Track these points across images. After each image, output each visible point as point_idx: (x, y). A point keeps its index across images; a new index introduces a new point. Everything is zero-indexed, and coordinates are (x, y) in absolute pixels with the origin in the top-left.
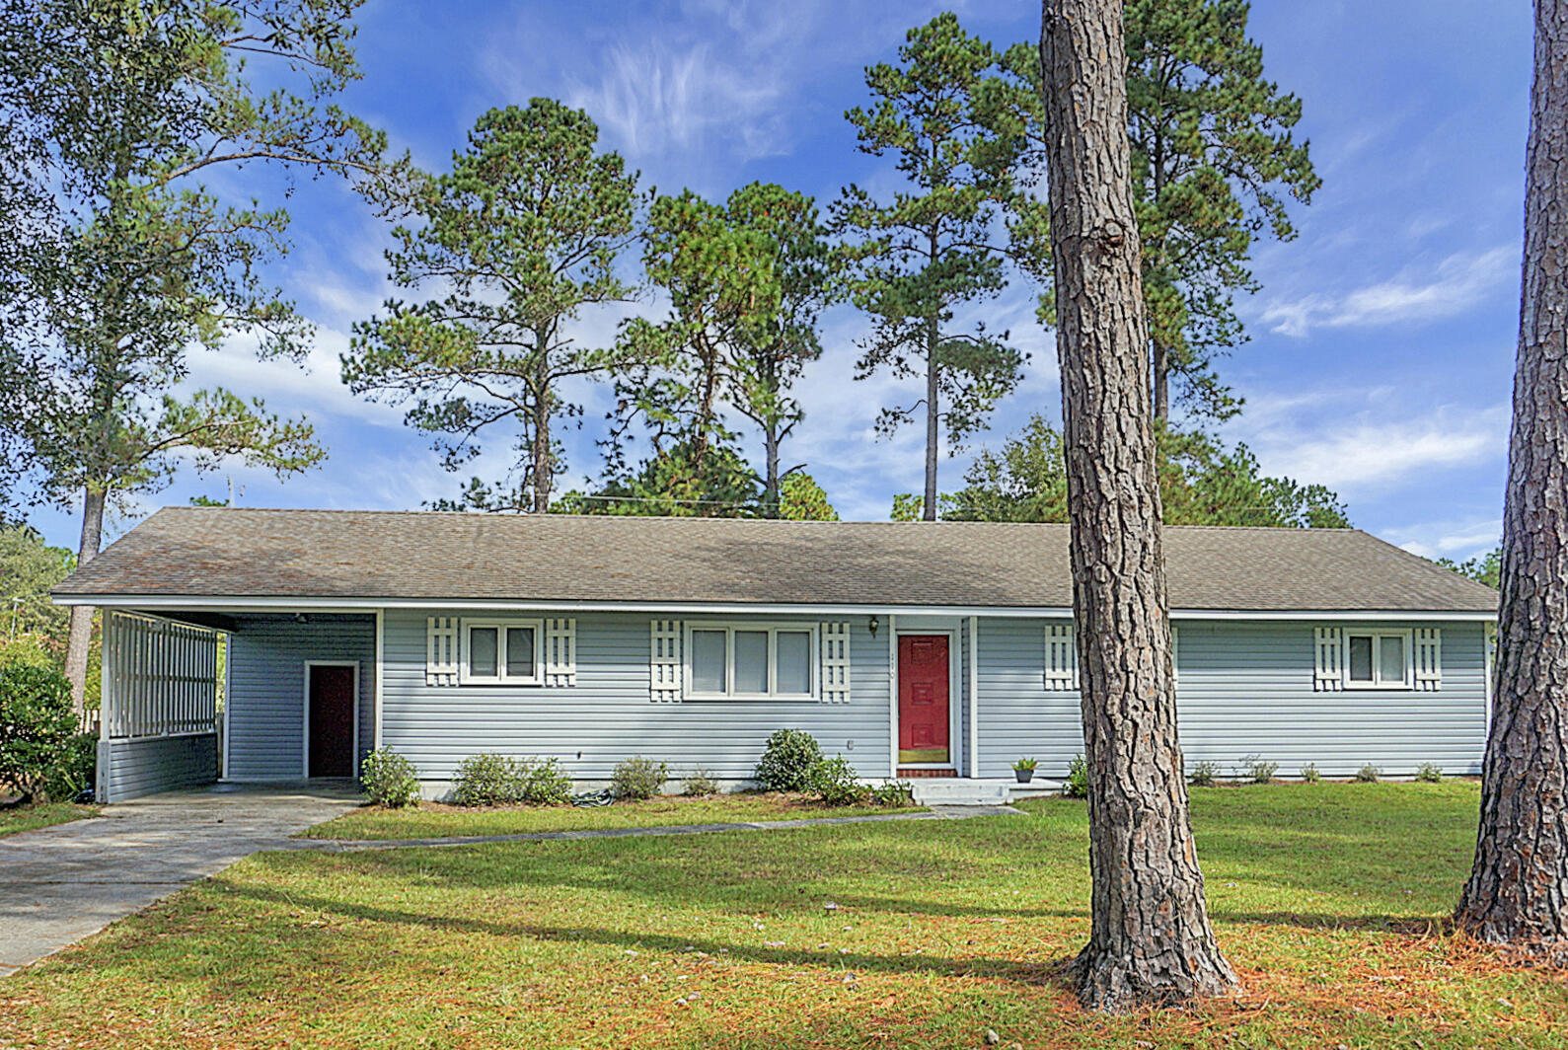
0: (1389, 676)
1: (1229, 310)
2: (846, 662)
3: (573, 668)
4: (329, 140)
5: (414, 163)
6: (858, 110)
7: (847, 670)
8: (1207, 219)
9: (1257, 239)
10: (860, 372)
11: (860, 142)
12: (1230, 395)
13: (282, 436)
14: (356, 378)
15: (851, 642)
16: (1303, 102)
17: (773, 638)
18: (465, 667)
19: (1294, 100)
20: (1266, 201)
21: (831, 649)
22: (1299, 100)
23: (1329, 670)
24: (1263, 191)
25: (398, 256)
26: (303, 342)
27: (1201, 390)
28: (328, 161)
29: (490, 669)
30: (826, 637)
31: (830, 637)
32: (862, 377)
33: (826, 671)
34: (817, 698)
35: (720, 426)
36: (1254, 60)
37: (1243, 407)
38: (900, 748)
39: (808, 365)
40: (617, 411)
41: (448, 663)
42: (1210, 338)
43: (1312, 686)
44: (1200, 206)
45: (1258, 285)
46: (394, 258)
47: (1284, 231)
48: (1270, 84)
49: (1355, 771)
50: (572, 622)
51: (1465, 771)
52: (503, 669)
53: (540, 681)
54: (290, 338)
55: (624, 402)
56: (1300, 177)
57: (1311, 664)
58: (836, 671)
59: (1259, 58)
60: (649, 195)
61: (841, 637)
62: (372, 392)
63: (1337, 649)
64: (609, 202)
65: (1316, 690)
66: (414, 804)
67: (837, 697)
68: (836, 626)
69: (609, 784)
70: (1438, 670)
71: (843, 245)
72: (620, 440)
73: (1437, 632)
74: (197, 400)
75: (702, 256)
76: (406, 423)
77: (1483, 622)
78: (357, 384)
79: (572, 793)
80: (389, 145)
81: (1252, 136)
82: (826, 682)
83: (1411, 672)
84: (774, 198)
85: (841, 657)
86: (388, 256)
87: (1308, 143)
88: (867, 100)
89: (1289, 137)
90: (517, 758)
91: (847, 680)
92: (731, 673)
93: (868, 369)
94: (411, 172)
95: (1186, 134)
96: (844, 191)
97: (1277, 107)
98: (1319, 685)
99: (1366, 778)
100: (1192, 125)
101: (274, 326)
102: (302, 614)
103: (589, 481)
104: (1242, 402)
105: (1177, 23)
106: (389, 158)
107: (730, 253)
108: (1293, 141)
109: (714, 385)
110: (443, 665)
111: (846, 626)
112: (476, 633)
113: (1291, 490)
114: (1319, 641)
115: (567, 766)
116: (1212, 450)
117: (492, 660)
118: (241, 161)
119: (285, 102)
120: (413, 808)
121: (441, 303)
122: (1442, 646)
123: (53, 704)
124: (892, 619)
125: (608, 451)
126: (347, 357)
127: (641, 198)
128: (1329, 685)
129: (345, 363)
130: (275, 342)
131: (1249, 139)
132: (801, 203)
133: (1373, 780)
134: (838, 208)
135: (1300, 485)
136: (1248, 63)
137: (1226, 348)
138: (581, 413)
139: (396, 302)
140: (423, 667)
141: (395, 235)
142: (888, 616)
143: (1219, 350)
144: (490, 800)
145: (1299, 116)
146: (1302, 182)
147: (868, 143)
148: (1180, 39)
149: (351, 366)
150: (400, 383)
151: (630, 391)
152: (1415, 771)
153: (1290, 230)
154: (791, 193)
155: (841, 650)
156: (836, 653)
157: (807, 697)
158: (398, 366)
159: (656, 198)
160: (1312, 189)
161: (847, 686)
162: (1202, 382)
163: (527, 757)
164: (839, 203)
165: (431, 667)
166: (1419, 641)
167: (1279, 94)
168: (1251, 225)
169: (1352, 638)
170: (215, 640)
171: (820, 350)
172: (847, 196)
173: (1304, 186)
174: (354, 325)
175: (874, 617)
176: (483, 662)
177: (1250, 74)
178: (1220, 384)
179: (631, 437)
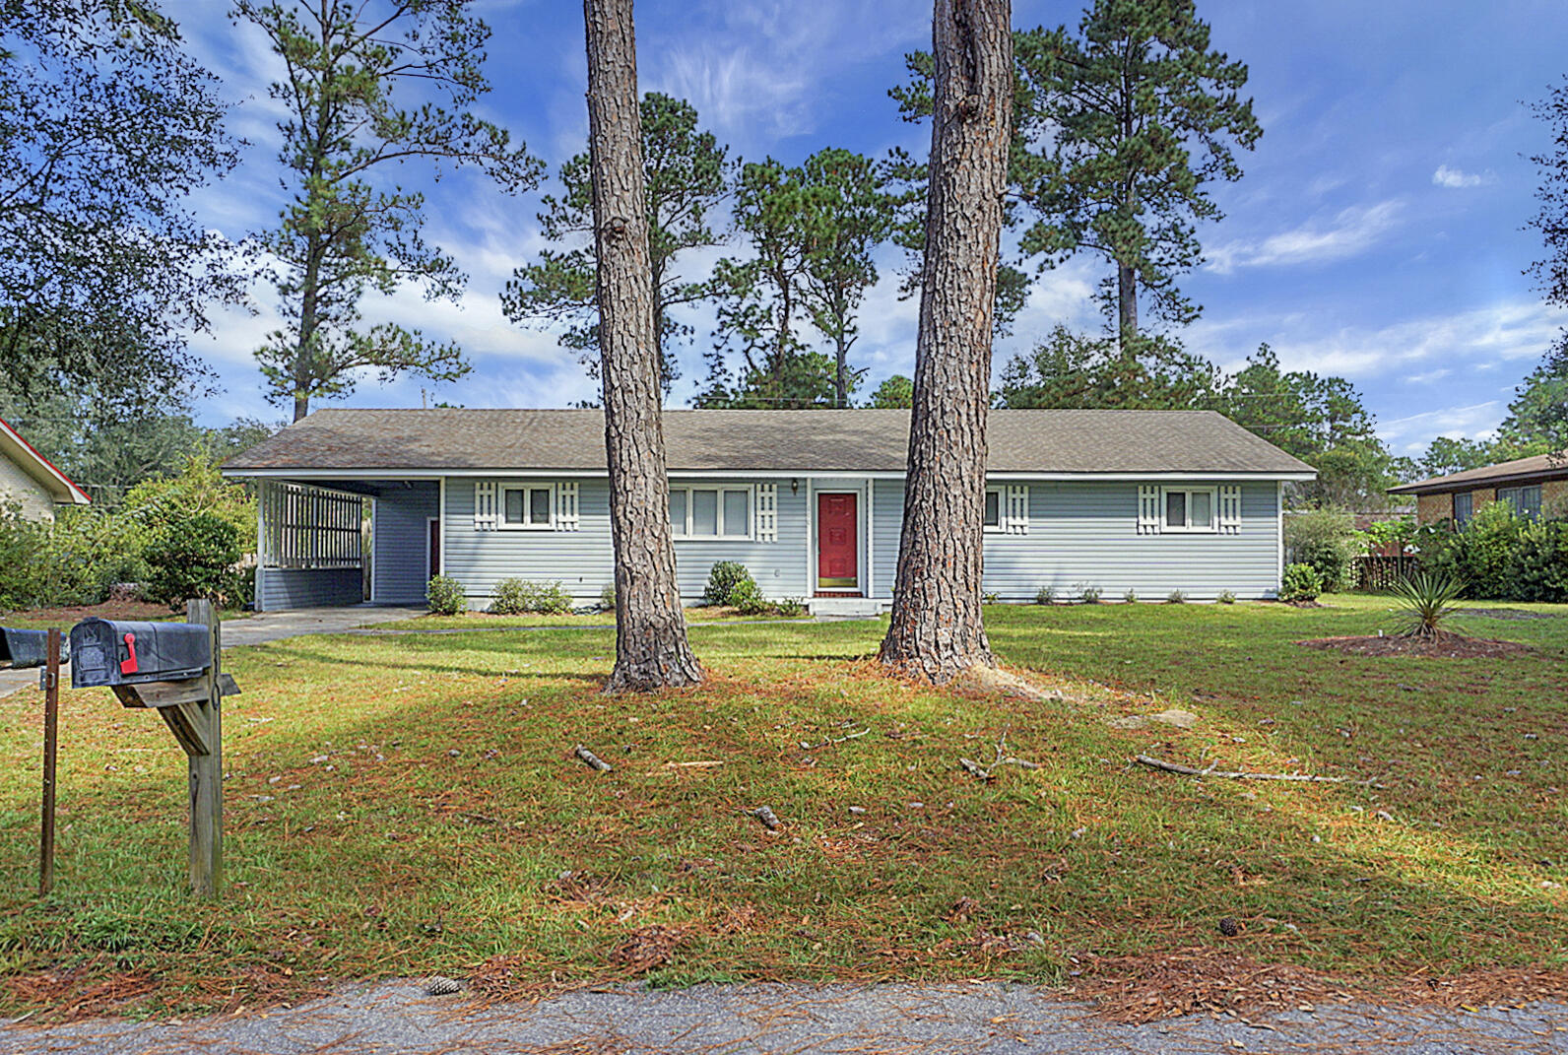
0: (1198, 522)
1: (1192, 237)
2: (774, 513)
3: (576, 517)
4: (466, 139)
5: (529, 152)
6: (898, 88)
7: (775, 519)
8: (1155, 165)
9: (1213, 179)
10: (903, 294)
11: (902, 114)
12: (1190, 304)
13: (437, 356)
14: (513, 310)
15: (778, 498)
16: (1249, 69)
17: (720, 495)
18: (502, 517)
19: (1241, 66)
20: (1215, 148)
21: (763, 503)
22: (1246, 67)
23: (1149, 518)
24: (1213, 141)
25: (547, 217)
26: (459, 287)
27: (1166, 302)
28: (466, 154)
29: (519, 518)
30: (760, 494)
31: (763, 494)
32: (904, 298)
33: (759, 519)
34: (753, 539)
35: (794, 340)
36: (1202, 36)
37: (1202, 312)
38: (820, 576)
39: (868, 289)
40: (719, 330)
41: (489, 514)
42: (1173, 260)
43: (1135, 531)
44: (1149, 155)
45: (1222, 214)
46: (544, 219)
47: (1232, 173)
48: (1221, 54)
49: (1166, 596)
50: (576, 485)
51: (1260, 596)
52: (527, 518)
53: (554, 527)
54: (449, 285)
55: (723, 323)
56: (1244, 129)
57: (1135, 514)
58: (767, 519)
59: (1207, 34)
60: (737, 163)
61: (770, 494)
62: (525, 321)
63: (1156, 502)
64: (701, 170)
65: (1139, 534)
66: (463, 613)
67: (767, 538)
68: (767, 487)
69: (598, 601)
70: (1238, 518)
71: (887, 195)
72: (722, 352)
73: (1238, 489)
74: (373, 332)
75: (774, 208)
76: (559, 344)
77: (1276, 481)
78: (513, 316)
79: (573, 606)
80: (511, 139)
81: (1197, 97)
82: (759, 525)
83: (1216, 519)
84: (840, 159)
85: (771, 509)
86: (540, 218)
87: (1251, 100)
88: (906, 80)
89: (1235, 96)
90: (533, 581)
91: (775, 524)
92: (690, 520)
93: (910, 291)
94: (528, 159)
95: (1143, 98)
96: (890, 152)
97: (1226, 72)
98: (1141, 530)
99: (1175, 600)
100: (1148, 90)
101: (438, 276)
102: (410, 482)
103: (697, 384)
104: (1201, 308)
105: (1132, 9)
106: (511, 148)
107: (797, 205)
108: (1237, 100)
109: (791, 307)
110: (486, 515)
111: (774, 487)
112: (510, 494)
113: (1313, 381)
114: (1141, 496)
115: (568, 587)
116: (1175, 350)
117: (520, 511)
118: (403, 157)
119: (432, 112)
120: (461, 616)
121: (582, 252)
122: (1242, 499)
123: (222, 544)
124: (809, 482)
125: (712, 361)
126: (504, 296)
127: (730, 165)
128: (1149, 530)
129: (504, 300)
130: (438, 287)
131: (1195, 100)
132: (861, 163)
133: (1182, 603)
134: (885, 166)
135: (1321, 377)
136: (1196, 38)
137: (1186, 268)
138: (692, 332)
139: (549, 252)
140: (471, 517)
141: (544, 201)
142: (805, 479)
143: (1181, 270)
144: (514, 611)
145: (1245, 79)
146: (1246, 132)
147: (907, 114)
148: (1135, 22)
149: (508, 302)
150: (546, 314)
151: (729, 314)
152: (1216, 596)
153: (1237, 171)
154: (855, 155)
155: (771, 503)
156: (767, 506)
157: (746, 538)
158: (543, 301)
159: (742, 164)
160: (1255, 137)
161: (774, 531)
162: (1169, 293)
163: (541, 581)
164: (885, 162)
165: (478, 517)
166: (1223, 496)
167: (1229, 62)
168: (1208, 168)
169: (1168, 494)
170: (361, 503)
171: (877, 278)
172: (892, 155)
173: (1247, 136)
174: (515, 271)
175: (795, 480)
176: (514, 513)
177: (1200, 48)
178: (1181, 296)
179: (730, 350)
